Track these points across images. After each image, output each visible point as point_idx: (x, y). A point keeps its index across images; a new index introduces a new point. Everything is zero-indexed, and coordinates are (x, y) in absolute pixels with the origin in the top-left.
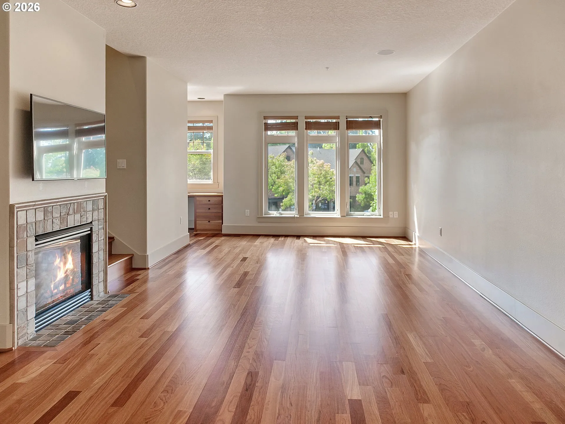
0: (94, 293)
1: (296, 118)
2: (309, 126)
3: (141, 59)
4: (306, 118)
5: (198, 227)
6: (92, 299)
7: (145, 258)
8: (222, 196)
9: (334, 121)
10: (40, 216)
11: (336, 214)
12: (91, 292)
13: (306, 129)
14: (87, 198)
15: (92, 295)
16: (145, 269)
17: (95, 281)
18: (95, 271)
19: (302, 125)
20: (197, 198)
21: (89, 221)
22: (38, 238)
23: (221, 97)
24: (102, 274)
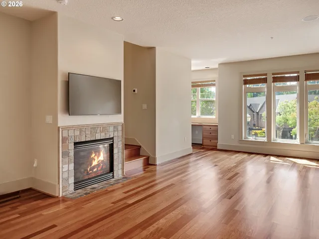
0: (115, 175)
1: (266, 75)
2: (275, 80)
3: (152, 49)
4: (273, 74)
5: (204, 144)
6: (113, 178)
7: (155, 159)
8: (217, 126)
9: (296, 75)
10: (77, 133)
11: (297, 141)
12: (113, 174)
13: (273, 82)
14: (110, 125)
15: (113, 175)
16: (155, 165)
17: (115, 168)
18: (115, 163)
19: (270, 79)
20: (204, 127)
21: (111, 136)
22: (76, 144)
23: (217, 66)
24: (120, 166)
